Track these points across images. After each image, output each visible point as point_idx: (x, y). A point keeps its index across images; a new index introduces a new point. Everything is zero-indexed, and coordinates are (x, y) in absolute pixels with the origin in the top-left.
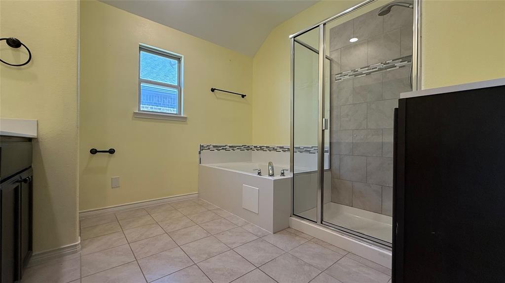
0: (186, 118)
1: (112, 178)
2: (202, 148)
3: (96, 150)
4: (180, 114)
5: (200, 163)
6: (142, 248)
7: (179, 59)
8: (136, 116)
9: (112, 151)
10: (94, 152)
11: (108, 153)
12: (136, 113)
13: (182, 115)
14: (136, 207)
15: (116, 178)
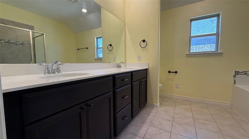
0: (222, 53)
1: (176, 84)
2: (237, 73)
3: (170, 71)
4: (218, 51)
5: (235, 84)
6: (178, 118)
7: (218, 16)
8: (187, 56)
9: (176, 72)
10: (169, 72)
11: (175, 73)
12: (188, 54)
13: (219, 52)
14: (187, 99)
15: (177, 84)
